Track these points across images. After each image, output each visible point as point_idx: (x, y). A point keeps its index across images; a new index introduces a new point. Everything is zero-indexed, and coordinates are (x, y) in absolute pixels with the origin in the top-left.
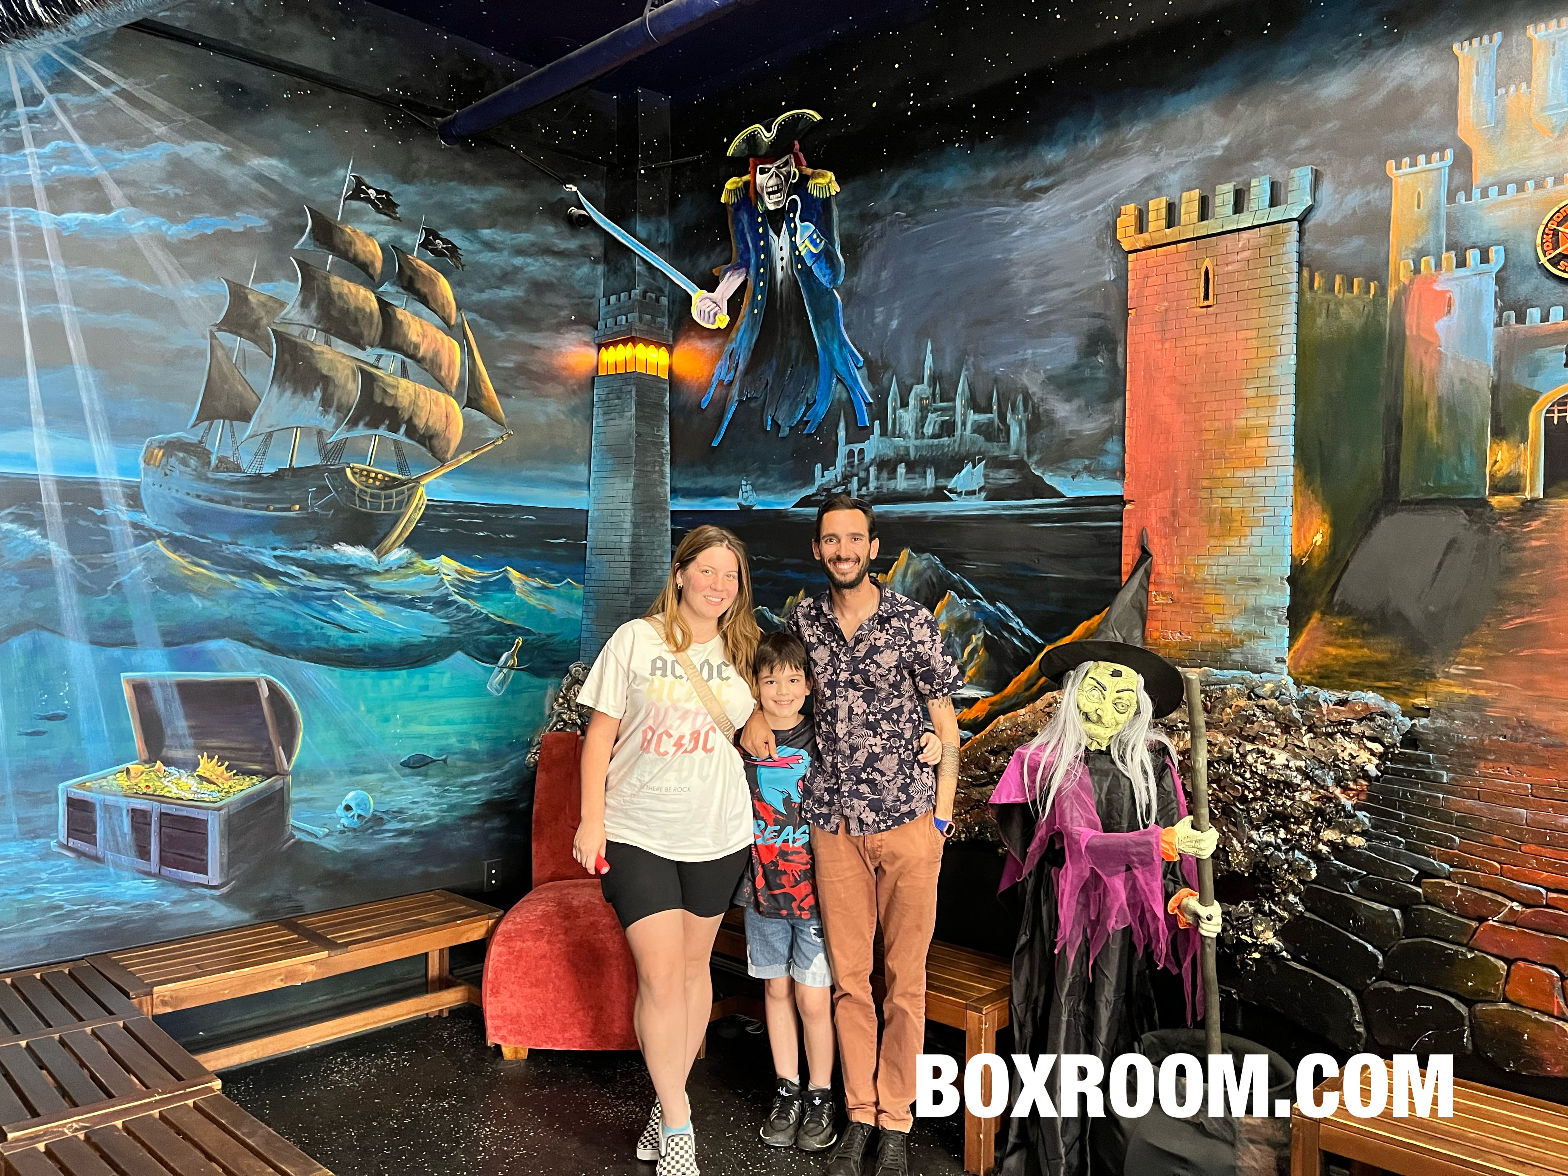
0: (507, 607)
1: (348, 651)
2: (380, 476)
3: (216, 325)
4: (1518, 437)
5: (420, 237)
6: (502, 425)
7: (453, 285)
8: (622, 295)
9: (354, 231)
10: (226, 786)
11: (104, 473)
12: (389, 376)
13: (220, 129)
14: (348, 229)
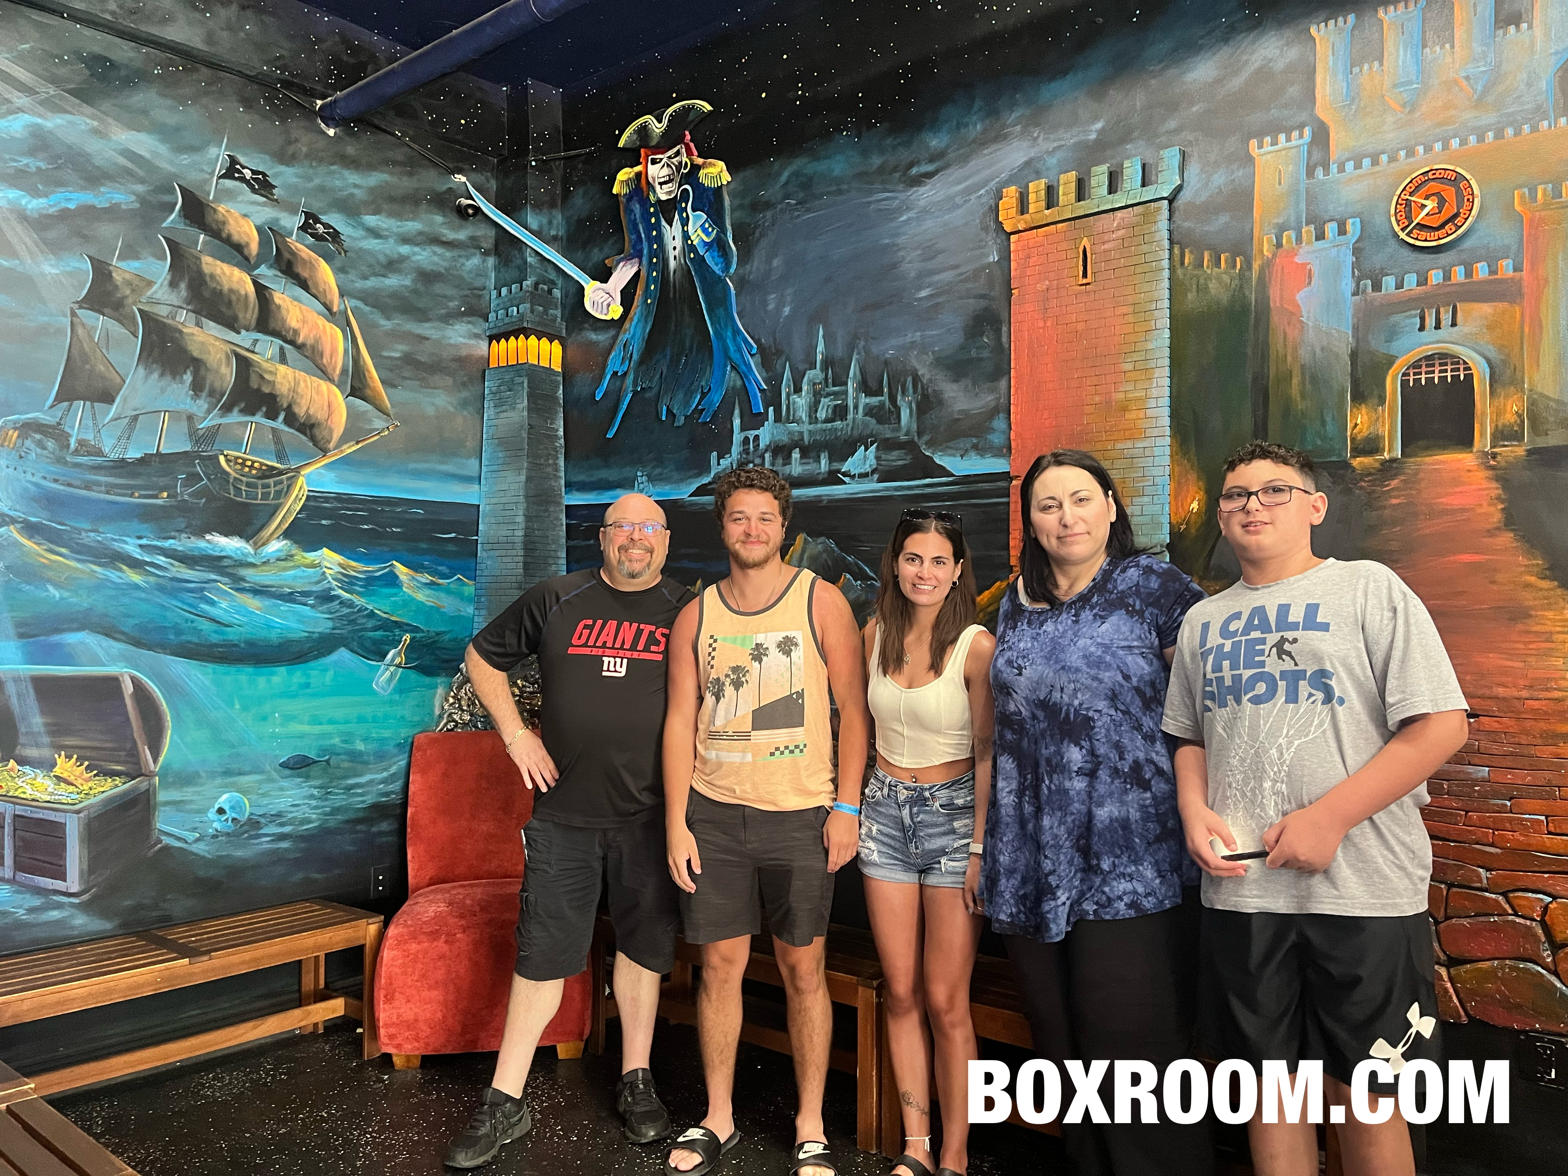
0: (395, 602)
1: (221, 646)
2: (256, 465)
3: (77, 302)
4: (1376, 401)
5: (299, 220)
6: (388, 415)
7: (335, 271)
8: (513, 286)
9: (228, 211)
10: (86, 787)
12: (266, 361)
14: (221, 208)
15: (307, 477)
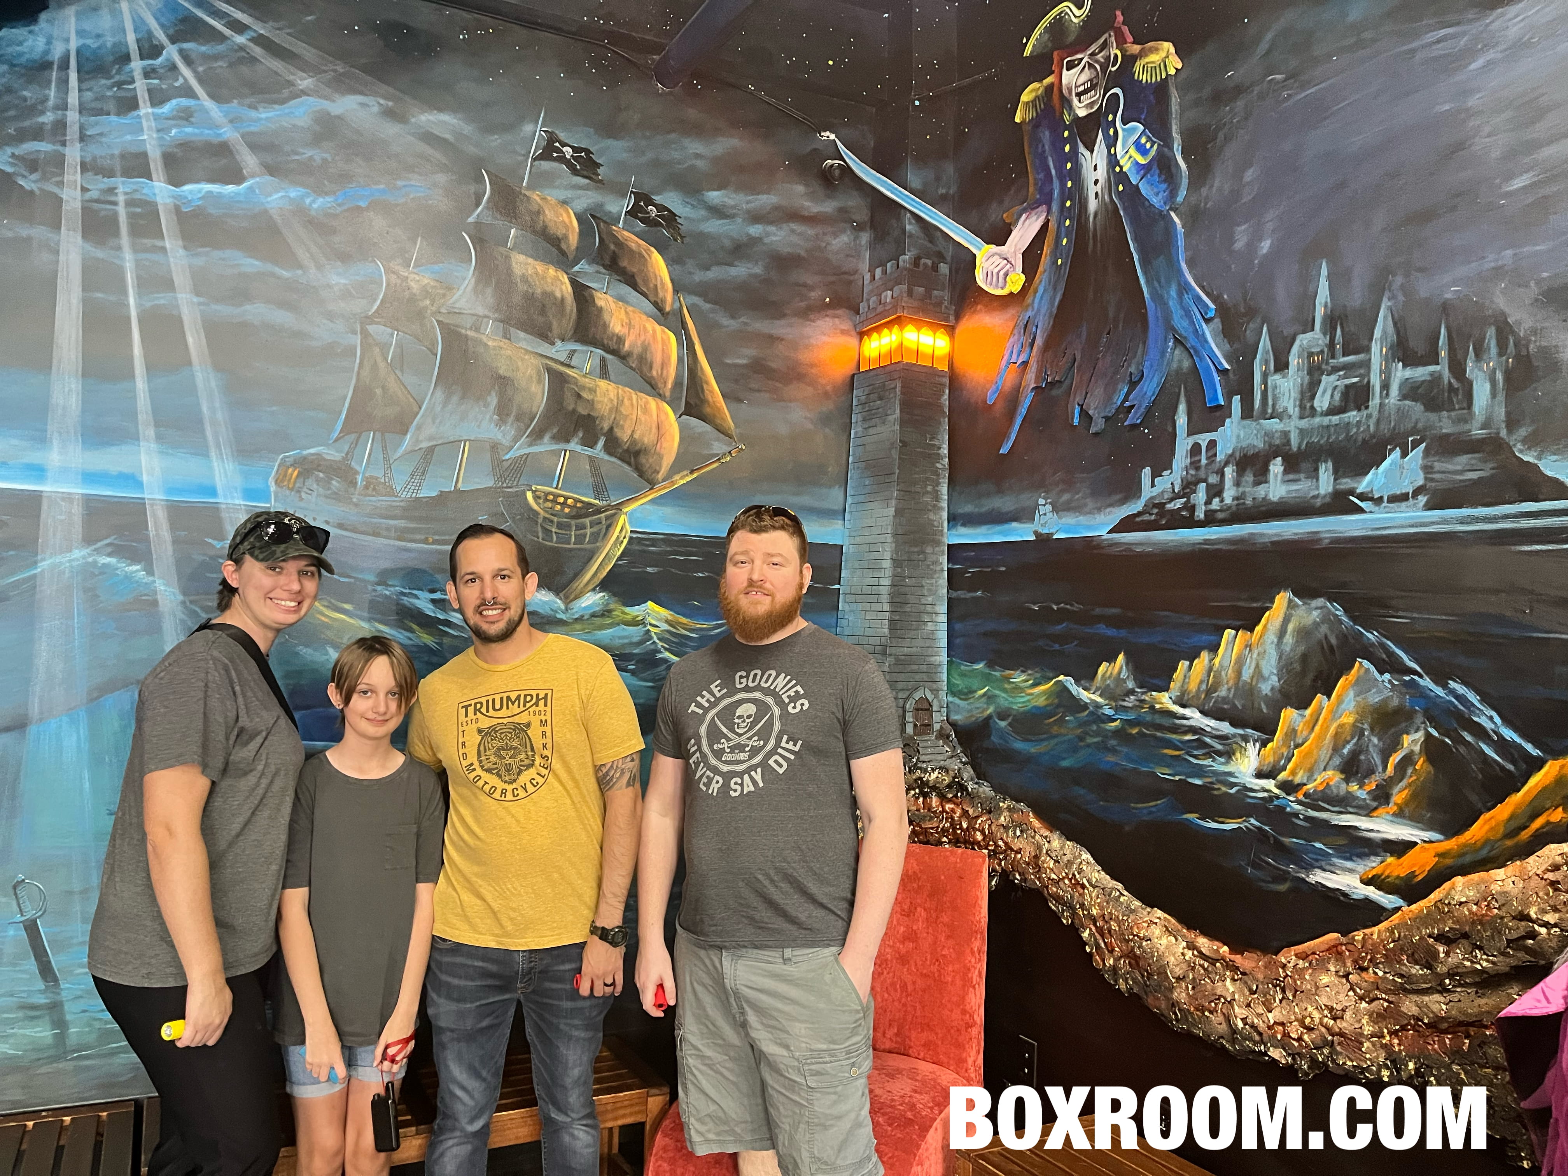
2: (570, 501)
3: (367, 317)
5: (628, 203)
6: (730, 436)
7: (669, 262)
8: (889, 265)
9: (544, 199)
11: (225, 497)
12: (584, 376)
13: (380, 80)
14: (535, 196)
15: (630, 515)
